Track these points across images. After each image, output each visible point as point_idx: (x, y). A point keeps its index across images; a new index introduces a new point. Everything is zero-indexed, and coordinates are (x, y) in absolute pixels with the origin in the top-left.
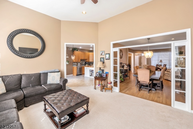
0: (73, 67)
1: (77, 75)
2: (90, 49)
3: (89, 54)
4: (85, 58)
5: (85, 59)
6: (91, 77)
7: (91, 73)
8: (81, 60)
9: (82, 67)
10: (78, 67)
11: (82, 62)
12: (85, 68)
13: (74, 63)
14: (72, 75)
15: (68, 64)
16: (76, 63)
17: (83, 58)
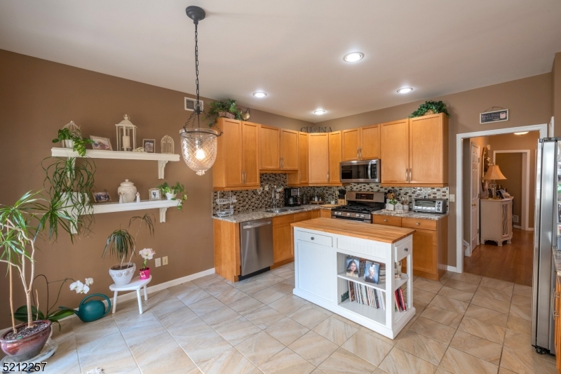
0: (218, 225)
1: (241, 278)
2: (313, 107)
3: (307, 141)
4: (287, 167)
5: (286, 174)
6: (346, 312)
7: (352, 277)
8: (266, 177)
9: (271, 219)
10: (245, 223)
11: (267, 188)
12: (301, 233)
13: (223, 195)
14: (212, 271)
15: (177, 203)
16: (235, 193)
17: (272, 166)
